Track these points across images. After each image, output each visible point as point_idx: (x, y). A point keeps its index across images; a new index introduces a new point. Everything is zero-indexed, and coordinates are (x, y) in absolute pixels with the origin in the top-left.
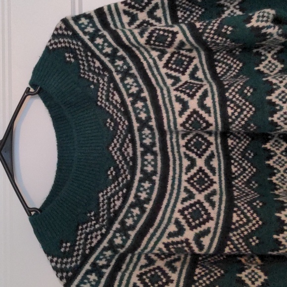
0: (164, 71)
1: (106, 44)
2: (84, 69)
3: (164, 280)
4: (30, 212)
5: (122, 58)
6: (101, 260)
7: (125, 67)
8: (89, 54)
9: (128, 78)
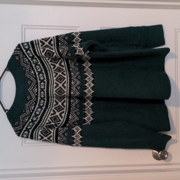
0: (50, 63)
1: (31, 53)
2: (22, 62)
3: (49, 132)
4: (6, 111)
5: (36, 59)
6: (29, 126)
7: (36, 62)
8: (24, 56)
9: (37, 66)
